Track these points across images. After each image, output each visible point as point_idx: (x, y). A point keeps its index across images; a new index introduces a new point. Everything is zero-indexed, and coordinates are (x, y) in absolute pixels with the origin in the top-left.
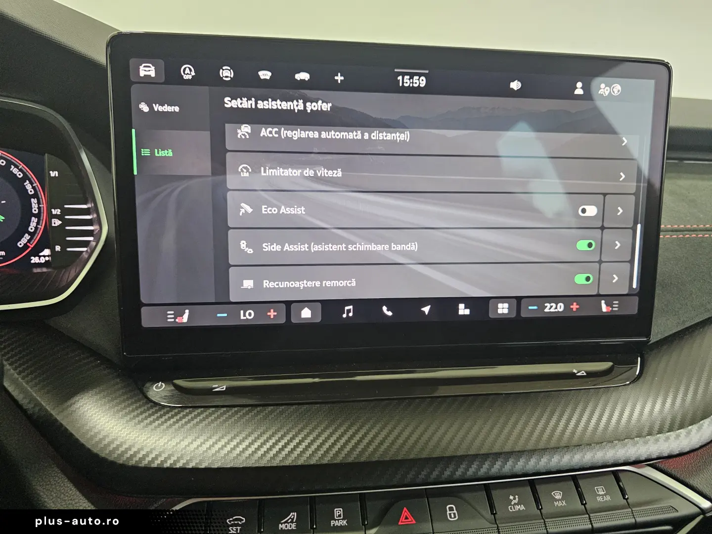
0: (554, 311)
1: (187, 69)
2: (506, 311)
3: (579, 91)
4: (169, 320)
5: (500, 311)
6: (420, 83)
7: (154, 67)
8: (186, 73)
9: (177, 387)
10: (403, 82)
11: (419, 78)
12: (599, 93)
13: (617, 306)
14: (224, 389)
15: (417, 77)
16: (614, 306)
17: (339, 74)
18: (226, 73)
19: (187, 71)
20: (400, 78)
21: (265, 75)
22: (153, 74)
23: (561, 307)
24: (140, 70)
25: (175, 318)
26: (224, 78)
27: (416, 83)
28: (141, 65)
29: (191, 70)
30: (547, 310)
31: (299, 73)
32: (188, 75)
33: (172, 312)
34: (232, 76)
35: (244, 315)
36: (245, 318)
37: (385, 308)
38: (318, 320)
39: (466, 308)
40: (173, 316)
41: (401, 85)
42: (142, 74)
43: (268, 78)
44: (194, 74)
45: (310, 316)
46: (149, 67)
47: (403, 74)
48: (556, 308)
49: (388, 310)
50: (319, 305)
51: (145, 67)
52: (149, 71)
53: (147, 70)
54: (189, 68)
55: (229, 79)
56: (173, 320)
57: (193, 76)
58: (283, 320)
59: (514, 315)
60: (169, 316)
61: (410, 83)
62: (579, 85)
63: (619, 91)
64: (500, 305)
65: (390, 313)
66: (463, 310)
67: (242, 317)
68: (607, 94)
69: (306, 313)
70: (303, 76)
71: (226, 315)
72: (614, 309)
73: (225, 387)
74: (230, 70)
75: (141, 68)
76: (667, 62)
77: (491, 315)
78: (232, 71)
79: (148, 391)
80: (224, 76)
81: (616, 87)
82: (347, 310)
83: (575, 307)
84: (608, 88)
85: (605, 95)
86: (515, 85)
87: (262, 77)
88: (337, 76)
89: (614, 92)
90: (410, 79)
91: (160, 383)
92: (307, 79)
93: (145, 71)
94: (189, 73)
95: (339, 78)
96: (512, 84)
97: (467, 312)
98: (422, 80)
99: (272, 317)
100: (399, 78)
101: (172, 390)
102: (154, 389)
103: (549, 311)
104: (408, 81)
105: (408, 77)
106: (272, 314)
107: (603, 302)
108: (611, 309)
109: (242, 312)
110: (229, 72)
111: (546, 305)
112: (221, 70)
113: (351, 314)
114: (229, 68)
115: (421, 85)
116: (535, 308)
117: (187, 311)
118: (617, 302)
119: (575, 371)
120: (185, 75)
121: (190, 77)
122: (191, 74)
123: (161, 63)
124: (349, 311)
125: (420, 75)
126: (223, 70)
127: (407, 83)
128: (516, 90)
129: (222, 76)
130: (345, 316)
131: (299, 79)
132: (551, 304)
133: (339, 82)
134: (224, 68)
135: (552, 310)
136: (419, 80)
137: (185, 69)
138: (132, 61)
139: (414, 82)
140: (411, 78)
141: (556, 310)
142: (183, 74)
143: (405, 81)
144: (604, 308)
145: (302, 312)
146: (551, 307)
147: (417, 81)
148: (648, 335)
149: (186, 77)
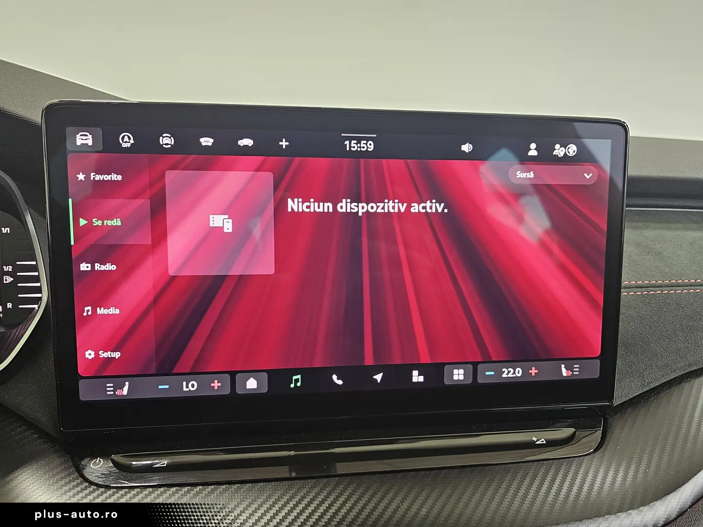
0: (512, 376)
1: (126, 137)
2: (461, 377)
3: (533, 153)
4: (108, 393)
5: (456, 378)
6: (368, 148)
7: (91, 136)
8: (125, 141)
9: (116, 464)
10: (350, 147)
11: (367, 142)
12: (554, 154)
13: (578, 369)
14: (165, 465)
15: (365, 142)
16: (575, 370)
17: (284, 140)
18: (167, 141)
19: (126, 139)
20: (347, 142)
21: (207, 141)
22: (90, 142)
23: (519, 372)
24: (77, 138)
25: (114, 391)
26: (164, 146)
27: (363, 147)
28: (78, 134)
29: (129, 138)
30: (504, 375)
31: (242, 139)
32: (127, 143)
33: (112, 385)
34: (172, 144)
35: (187, 387)
36: (188, 389)
37: (335, 377)
38: (265, 390)
39: (419, 375)
40: (112, 389)
41: (348, 149)
42: (79, 142)
43: (210, 144)
44: (133, 142)
45: (255, 387)
46: (87, 135)
47: (350, 139)
48: (514, 373)
49: (338, 379)
50: (265, 375)
51: (81, 135)
52: (86, 139)
53: (84, 139)
54: (128, 136)
55: (169, 146)
56: (112, 393)
57: (131, 144)
58: (227, 391)
59: (470, 381)
60: (108, 389)
61: (358, 147)
62: (533, 146)
63: (574, 152)
64: (456, 371)
65: (340, 382)
66: (417, 377)
67: (185, 389)
68: (562, 156)
69: (252, 384)
70: (247, 142)
71: (167, 387)
72: (574, 373)
73: (166, 462)
74: (170, 137)
75: (78, 136)
76: (624, 122)
77: (447, 382)
78: (172, 138)
79: (84, 469)
80: (164, 143)
81: (572, 147)
82: (295, 380)
83: (533, 371)
84: (563, 149)
85: (559, 156)
86: (466, 148)
87: (203, 144)
88: (282, 141)
89: (569, 152)
90: (357, 144)
91: (99, 458)
92: (250, 145)
93: (82, 139)
94: (128, 141)
95: (284, 143)
96: (463, 146)
97: (421, 379)
98: (370, 145)
99: (216, 388)
100: (345, 143)
101: (110, 467)
102: (92, 466)
103: (506, 376)
104: (355, 145)
105: (356, 142)
106: (216, 384)
107: (563, 366)
108: (571, 373)
109: (184, 383)
110: (170, 139)
111: (503, 370)
112: (161, 138)
113: (299, 384)
114: (169, 136)
115: (369, 149)
116: (492, 373)
117: (127, 383)
118: (578, 366)
119: (535, 439)
120: (124, 143)
121: (129, 145)
122: (129, 142)
123: (99, 131)
124: (297, 381)
125: (368, 139)
126: (163, 137)
127: (354, 147)
128: (467, 152)
129: (162, 143)
130: (292, 386)
131: (242, 145)
132: (509, 369)
133: (284, 147)
134: (164, 135)
135: (510, 375)
136: (366, 144)
137: (124, 136)
138: (69, 130)
139: (362, 146)
140: (359, 142)
141: (514, 375)
142: (121, 142)
143: (352, 145)
144: (565, 372)
145: (248, 382)
146: (509, 372)
147: (365, 145)
148: (611, 398)
149: (124, 145)
